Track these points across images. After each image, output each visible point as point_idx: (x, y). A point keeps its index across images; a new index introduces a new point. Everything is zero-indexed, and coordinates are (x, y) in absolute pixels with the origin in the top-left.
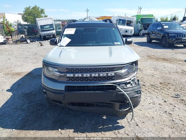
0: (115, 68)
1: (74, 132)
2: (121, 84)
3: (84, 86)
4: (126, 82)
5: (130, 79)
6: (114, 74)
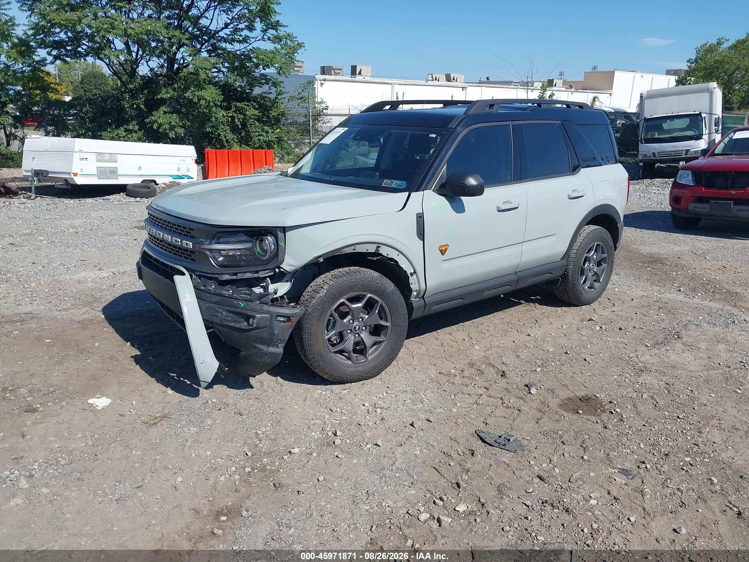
0: (193, 230)
4: (217, 276)
5: (236, 274)
6: (191, 245)
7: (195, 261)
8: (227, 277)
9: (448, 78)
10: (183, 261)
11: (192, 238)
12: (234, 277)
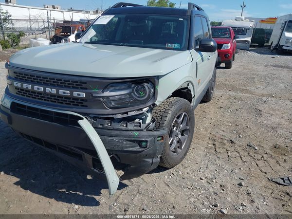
0: (86, 83)
1: (17, 184)
2: (98, 118)
3: (37, 109)
4: (112, 116)
5: (127, 113)
6: (83, 95)
7: (87, 106)
8: (120, 116)
9: (54, 7)
10: (72, 108)
11: (83, 89)
12: (126, 116)
